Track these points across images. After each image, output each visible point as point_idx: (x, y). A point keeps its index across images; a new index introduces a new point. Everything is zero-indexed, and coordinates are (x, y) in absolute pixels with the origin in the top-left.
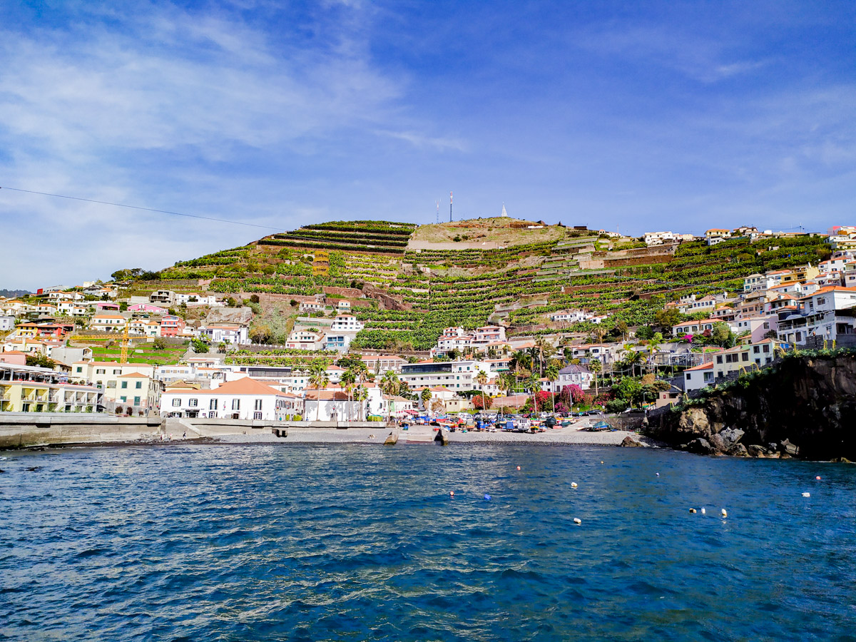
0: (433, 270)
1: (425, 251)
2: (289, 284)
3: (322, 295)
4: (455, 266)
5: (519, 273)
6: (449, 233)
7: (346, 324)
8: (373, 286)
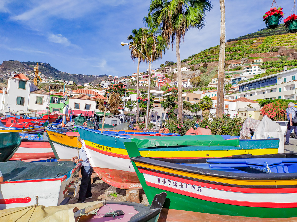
3: (247, 58)
7: (251, 71)
8: (286, 48)
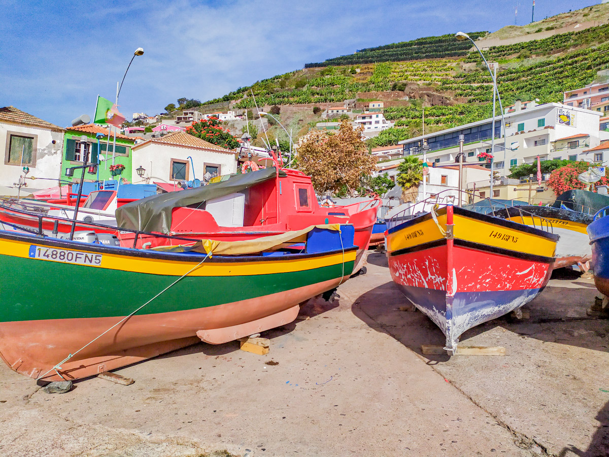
0: (503, 64)
1: (494, 48)
2: (318, 94)
3: (353, 100)
7: (370, 123)
8: (418, 85)
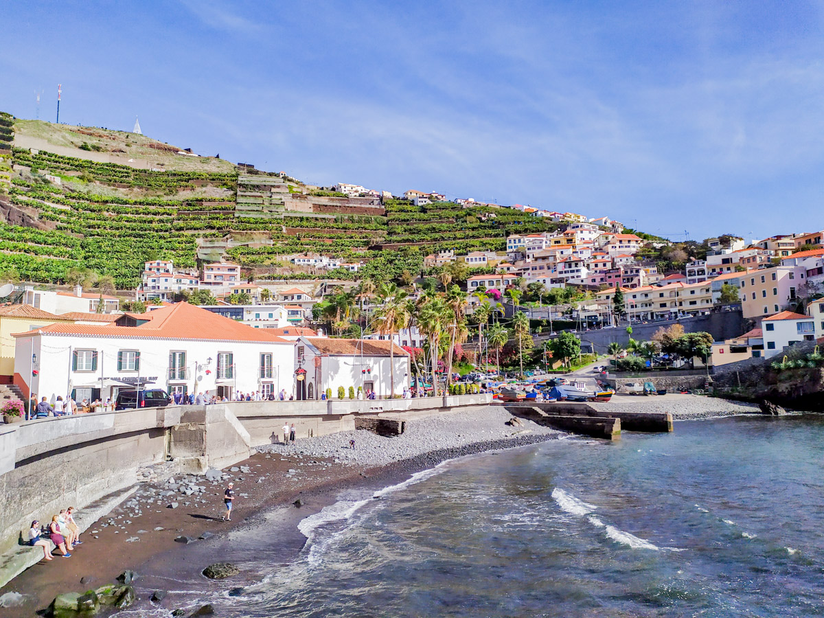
0: (65, 182)
1: (45, 153)
4: (98, 182)
5: (205, 204)
6: (70, 137)
